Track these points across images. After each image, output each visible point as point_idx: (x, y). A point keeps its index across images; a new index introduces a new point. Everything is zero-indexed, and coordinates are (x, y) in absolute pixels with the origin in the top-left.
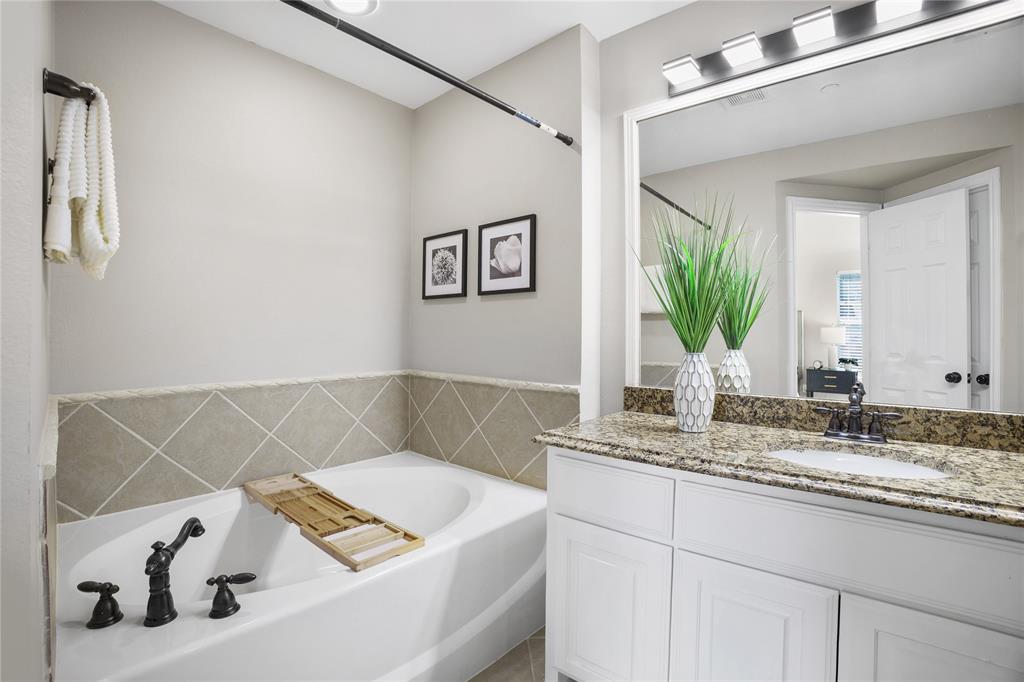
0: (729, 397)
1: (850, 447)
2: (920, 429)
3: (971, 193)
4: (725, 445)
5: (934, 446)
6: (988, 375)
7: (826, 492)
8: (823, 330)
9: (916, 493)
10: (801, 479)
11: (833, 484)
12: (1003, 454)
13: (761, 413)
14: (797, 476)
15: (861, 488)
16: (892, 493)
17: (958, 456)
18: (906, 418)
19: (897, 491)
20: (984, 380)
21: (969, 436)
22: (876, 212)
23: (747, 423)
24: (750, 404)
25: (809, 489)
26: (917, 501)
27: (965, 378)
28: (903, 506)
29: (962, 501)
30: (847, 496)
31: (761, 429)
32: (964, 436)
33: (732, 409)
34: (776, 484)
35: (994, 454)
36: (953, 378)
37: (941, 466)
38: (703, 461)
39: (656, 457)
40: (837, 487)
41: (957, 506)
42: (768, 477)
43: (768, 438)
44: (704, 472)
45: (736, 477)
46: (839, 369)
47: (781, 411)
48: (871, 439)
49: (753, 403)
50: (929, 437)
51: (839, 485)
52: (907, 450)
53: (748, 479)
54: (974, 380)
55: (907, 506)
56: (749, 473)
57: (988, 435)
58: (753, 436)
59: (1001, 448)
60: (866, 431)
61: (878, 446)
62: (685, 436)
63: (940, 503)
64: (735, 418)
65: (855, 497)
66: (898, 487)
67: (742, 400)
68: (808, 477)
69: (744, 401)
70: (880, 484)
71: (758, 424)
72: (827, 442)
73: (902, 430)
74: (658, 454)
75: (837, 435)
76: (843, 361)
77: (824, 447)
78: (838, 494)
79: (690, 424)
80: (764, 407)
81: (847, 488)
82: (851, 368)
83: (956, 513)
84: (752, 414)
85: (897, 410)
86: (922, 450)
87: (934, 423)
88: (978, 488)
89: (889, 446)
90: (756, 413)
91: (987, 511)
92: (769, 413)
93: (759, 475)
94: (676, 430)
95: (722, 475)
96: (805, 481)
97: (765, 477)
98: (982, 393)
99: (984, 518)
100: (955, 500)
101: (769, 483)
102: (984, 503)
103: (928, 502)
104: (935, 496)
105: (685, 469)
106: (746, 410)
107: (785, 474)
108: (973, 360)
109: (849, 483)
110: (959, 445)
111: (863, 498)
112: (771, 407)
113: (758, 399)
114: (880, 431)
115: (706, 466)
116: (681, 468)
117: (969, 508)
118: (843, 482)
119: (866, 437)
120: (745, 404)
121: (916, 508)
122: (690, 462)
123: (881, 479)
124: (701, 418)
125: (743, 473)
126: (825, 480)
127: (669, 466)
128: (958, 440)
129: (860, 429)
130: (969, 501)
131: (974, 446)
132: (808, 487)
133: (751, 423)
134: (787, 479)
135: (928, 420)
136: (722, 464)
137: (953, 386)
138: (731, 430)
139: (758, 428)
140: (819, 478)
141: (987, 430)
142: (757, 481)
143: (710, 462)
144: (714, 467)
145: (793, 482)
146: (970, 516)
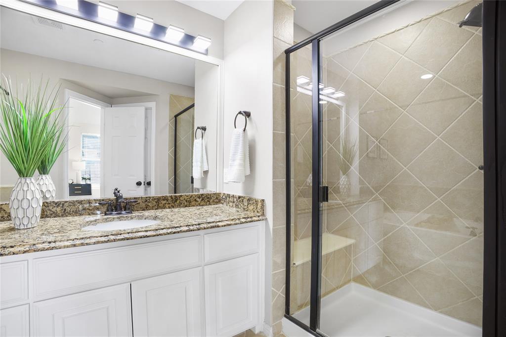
0: (47, 203)
1: (118, 218)
2: (144, 205)
3: (146, 109)
4: (56, 231)
5: (149, 211)
6: (150, 182)
7: (122, 239)
8: (73, 163)
9: (156, 230)
10: (109, 237)
11: (125, 235)
12: (170, 210)
13: (68, 209)
14: (108, 236)
15: (137, 233)
16: (149, 232)
17: (159, 213)
18: (139, 201)
19: (150, 231)
20: (149, 184)
21: (160, 205)
22: (109, 108)
23: (59, 216)
24: (61, 205)
25: (115, 240)
26: (158, 232)
27: (143, 184)
28: (153, 236)
29: (171, 228)
30: (132, 239)
31: (70, 218)
32: (158, 205)
33: (50, 210)
34: (98, 242)
35: (168, 210)
36: (139, 184)
37: (156, 218)
38: (50, 243)
39: (12, 250)
40: (127, 236)
41: (170, 230)
42: (93, 240)
43: (78, 222)
44: (52, 248)
45: (75, 246)
46: (82, 183)
47: (80, 207)
48: (127, 213)
49: (63, 205)
50: (147, 208)
51: (128, 235)
52: (141, 214)
53: (82, 244)
54: (146, 184)
55: (155, 236)
56: (82, 241)
57: (165, 204)
58: (69, 223)
59: (169, 208)
60: (123, 209)
61: (130, 215)
62: (22, 231)
63: (165, 231)
64: (52, 214)
65: (135, 238)
66: (150, 229)
67: (56, 204)
68: (113, 235)
69: (57, 204)
70: (143, 230)
71: (67, 216)
72: (108, 218)
73: (137, 207)
74: (12, 247)
75: (111, 214)
76: (83, 178)
77: (106, 220)
78: (128, 239)
79: (26, 223)
80: (70, 206)
81: (131, 235)
82: (88, 182)
83: (171, 233)
84: (63, 211)
85: (135, 198)
86: (146, 213)
87: (148, 202)
88: (173, 223)
89: (134, 214)
90: (65, 210)
91: (178, 230)
92: (74, 208)
93: (88, 241)
94: (12, 229)
95: (65, 247)
96: (112, 237)
97: (91, 241)
98: (148, 189)
99: (178, 232)
100: (169, 228)
101: (95, 243)
102: (177, 227)
103: (161, 232)
104: (162, 229)
105: (38, 251)
106: (59, 209)
107: (101, 237)
108: (145, 176)
109: (132, 233)
110: (157, 209)
111: (138, 238)
112: (74, 205)
113: (66, 202)
114: (129, 209)
115: (53, 245)
116: (35, 251)
117: (174, 230)
118: (129, 233)
119: (124, 212)
120: (58, 206)
121: (158, 235)
122: (40, 246)
123: (142, 228)
124: (34, 218)
125: (78, 242)
126: (121, 234)
127: (25, 252)
128: (156, 207)
129: (121, 209)
130: (173, 228)
131: (161, 209)
132: (114, 240)
133: (62, 216)
134: (103, 239)
135: (146, 201)
136: (63, 241)
137: (138, 187)
138: (52, 222)
139: (68, 218)
140: (118, 234)
141: (165, 202)
142: (87, 244)
143: (55, 242)
144: (58, 244)
145: (106, 240)
146: (174, 233)
